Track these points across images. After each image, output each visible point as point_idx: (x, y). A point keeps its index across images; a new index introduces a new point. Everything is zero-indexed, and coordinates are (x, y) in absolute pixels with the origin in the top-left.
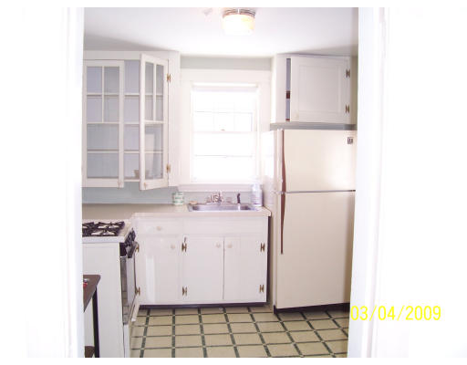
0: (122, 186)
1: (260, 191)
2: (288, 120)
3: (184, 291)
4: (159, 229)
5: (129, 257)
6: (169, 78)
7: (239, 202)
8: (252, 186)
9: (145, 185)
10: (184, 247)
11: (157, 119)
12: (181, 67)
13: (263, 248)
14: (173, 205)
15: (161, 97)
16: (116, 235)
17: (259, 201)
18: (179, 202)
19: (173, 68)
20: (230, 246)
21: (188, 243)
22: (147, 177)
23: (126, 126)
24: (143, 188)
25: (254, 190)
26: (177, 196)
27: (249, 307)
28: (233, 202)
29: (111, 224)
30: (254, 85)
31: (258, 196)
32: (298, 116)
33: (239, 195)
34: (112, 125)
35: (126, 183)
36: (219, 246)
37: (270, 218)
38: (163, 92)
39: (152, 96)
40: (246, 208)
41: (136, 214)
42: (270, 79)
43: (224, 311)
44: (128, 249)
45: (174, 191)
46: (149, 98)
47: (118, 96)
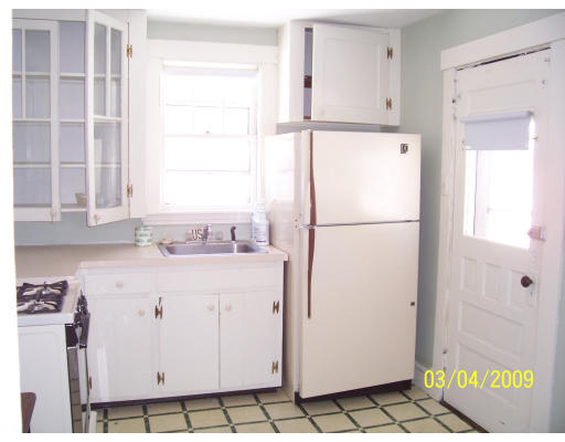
0: (58, 218)
1: (266, 222)
2: (307, 118)
3: (160, 378)
4: (119, 286)
5: (81, 347)
6: (129, 51)
7: (233, 238)
8: (252, 214)
9: (95, 217)
10: (158, 312)
11: (112, 115)
12: (148, 37)
13: (276, 307)
14: (135, 245)
15: (118, 80)
16: (58, 309)
17: (264, 237)
18: (144, 241)
19: (136, 36)
20: (229, 308)
21: (165, 306)
22: (98, 206)
23: (63, 124)
24: (92, 222)
25: (257, 220)
26: (142, 231)
27: (255, 394)
28: (225, 239)
29: (45, 286)
30: (254, 67)
31: (264, 229)
32: (323, 113)
33: (234, 228)
34: (40, 124)
35: (62, 213)
36: (211, 309)
37: (286, 265)
38: (120, 72)
39: (104, 79)
40: (246, 249)
41: (82, 264)
42: (278, 57)
43: (221, 404)
44: (79, 331)
45: (137, 224)
46: (100, 81)
47: (48, 77)
